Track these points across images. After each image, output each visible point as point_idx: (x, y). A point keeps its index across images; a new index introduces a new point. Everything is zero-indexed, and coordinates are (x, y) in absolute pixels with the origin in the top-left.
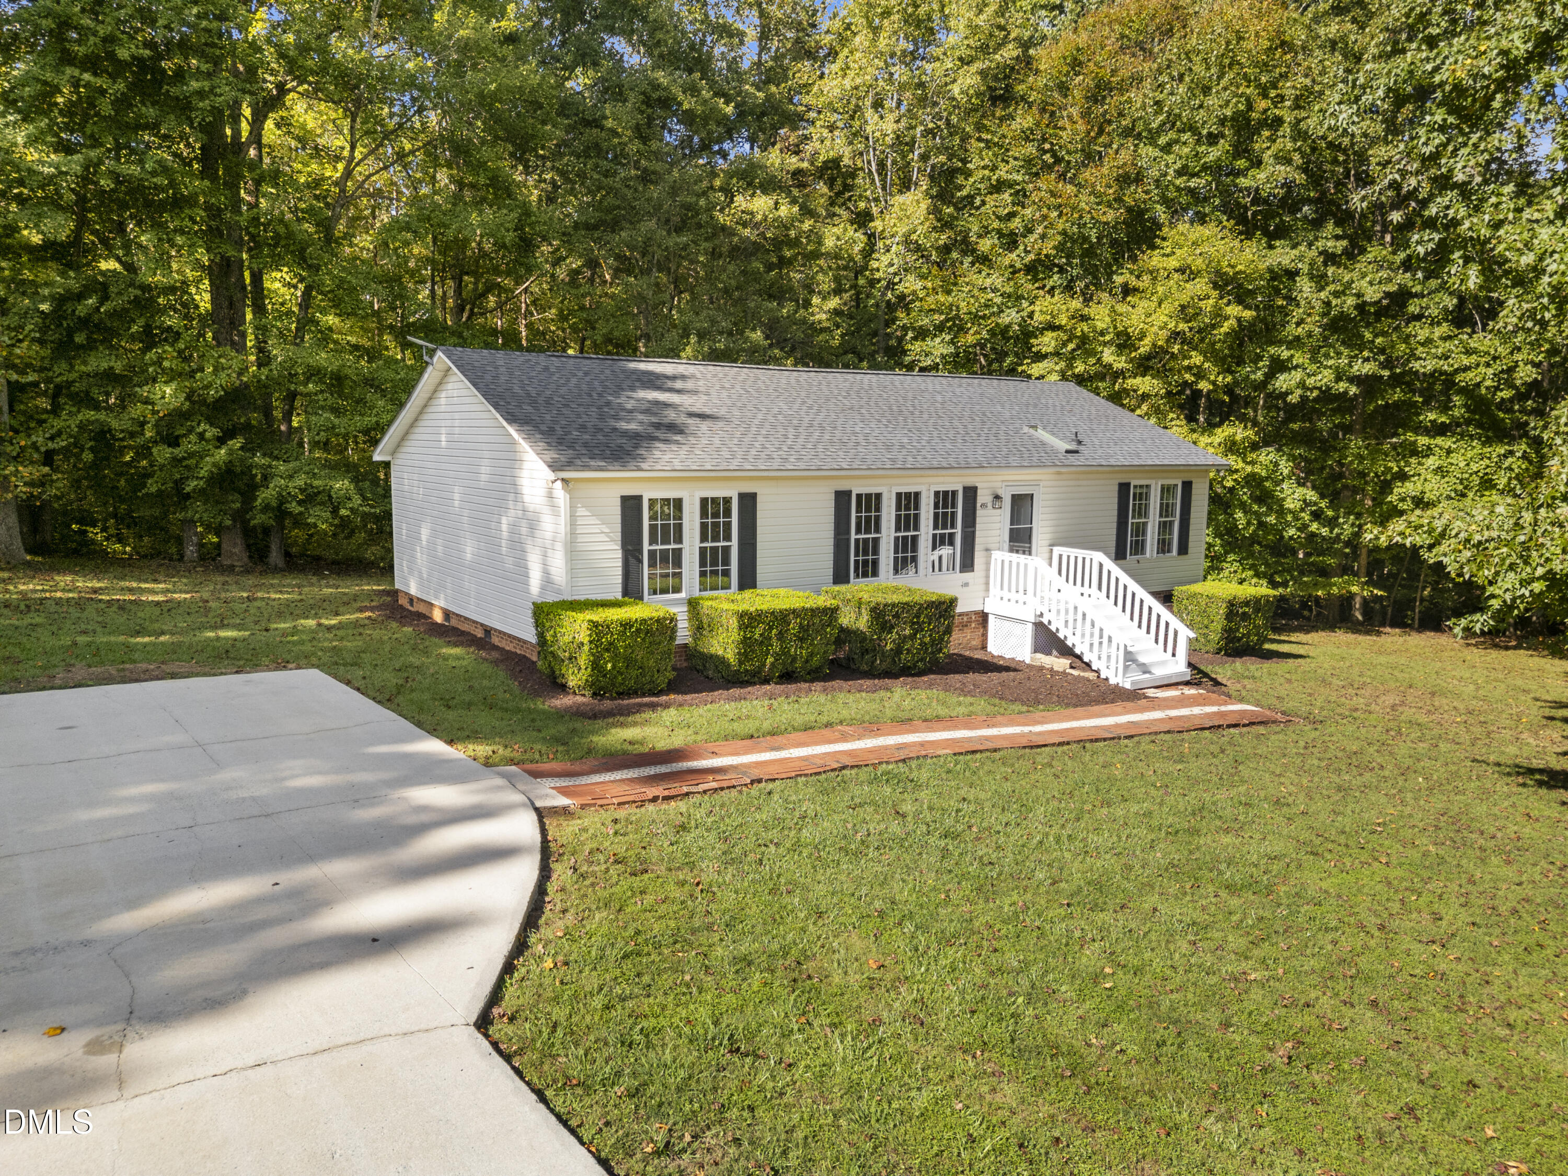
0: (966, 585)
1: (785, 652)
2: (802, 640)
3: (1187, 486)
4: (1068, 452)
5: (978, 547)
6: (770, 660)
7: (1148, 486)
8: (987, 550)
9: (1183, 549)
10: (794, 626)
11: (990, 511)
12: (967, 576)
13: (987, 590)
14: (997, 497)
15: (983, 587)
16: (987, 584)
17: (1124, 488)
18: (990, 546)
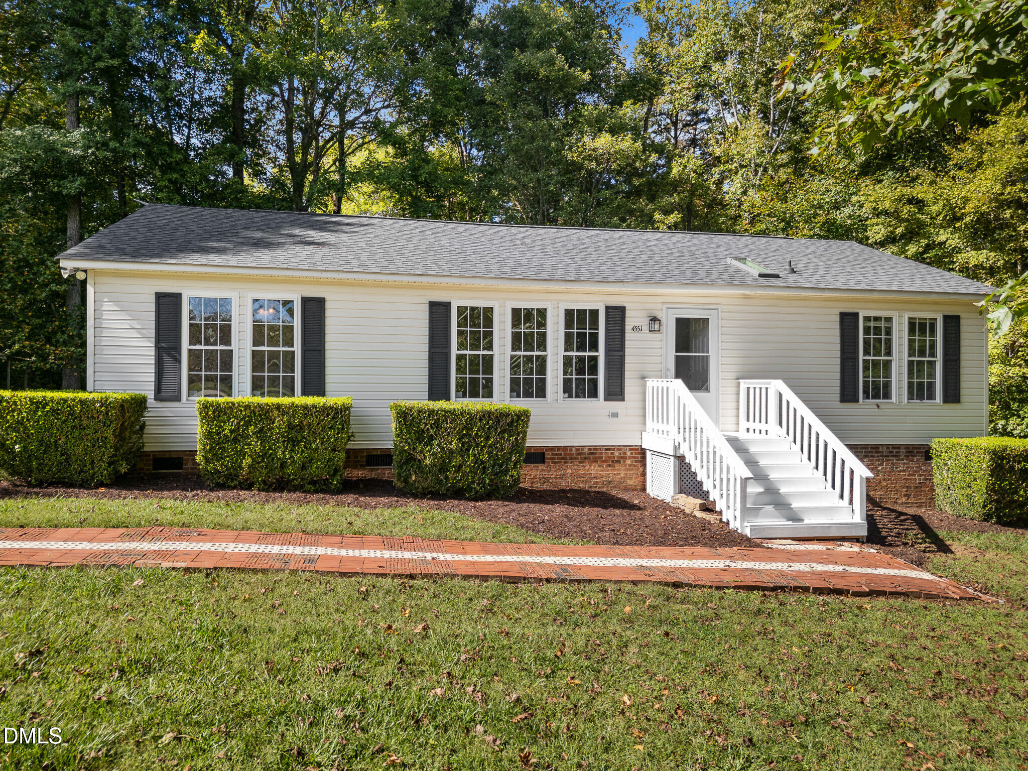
0: (615, 415)
1: (266, 455)
2: (294, 442)
3: (952, 323)
4: (761, 275)
5: (628, 374)
6: (247, 461)
7: (889, 320)
8: (643, 378)
9: (952, 395)
10: (279, 423)
11: (645, 334)
12: (614, 406)
13: (644, 423)
14: (654, 319)
15: (640, 419)
16: (645, 416)
17: (848, 320)
18: (646, 374)
